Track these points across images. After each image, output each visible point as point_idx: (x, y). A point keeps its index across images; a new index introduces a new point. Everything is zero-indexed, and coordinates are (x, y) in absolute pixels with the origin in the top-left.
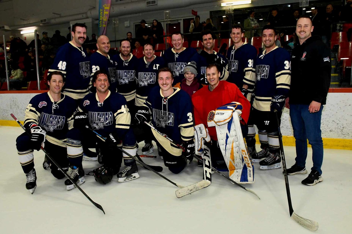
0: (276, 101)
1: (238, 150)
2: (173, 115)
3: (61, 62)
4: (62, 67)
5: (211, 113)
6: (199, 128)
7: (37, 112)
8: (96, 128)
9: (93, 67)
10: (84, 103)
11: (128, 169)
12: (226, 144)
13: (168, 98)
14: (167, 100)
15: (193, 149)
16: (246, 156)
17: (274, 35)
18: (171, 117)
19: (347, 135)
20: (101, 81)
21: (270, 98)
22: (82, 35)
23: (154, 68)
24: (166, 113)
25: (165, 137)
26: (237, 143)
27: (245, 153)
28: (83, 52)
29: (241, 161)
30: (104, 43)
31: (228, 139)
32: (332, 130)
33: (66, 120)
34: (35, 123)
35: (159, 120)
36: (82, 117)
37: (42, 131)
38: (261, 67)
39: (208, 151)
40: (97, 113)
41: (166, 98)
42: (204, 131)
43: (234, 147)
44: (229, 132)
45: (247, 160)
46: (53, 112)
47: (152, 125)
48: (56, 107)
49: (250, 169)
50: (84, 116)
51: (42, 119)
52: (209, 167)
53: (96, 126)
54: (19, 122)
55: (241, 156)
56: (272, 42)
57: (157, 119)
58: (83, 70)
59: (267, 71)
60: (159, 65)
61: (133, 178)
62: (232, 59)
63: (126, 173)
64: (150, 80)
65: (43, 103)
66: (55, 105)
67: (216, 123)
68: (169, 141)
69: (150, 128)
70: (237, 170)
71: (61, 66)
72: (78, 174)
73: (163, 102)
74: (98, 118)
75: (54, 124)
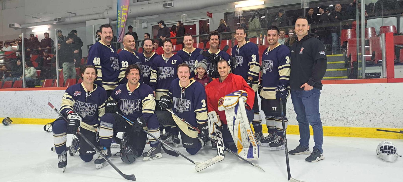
0: (279, 91)
1: (244, 130)
2: (190, 102)
3: (95, 58)
4: (97, 63)
5: (221, 99)
6: (212, 114)
7: (73, 100)
8: (126, 113)
9: (123, 62)
10: (116, 92)
11: (153, 150)
12: (234, 125)
13: (186, 88)
14: (185, 89)
15: (207, 131)
16: (251, 135)
17: (277, 35)
18: (188, 104)
19: (352, 123)
20: (133, 75)
21: (274, 88)
22: (108, 34)
23: (172, 63)
24: (184, 100)
25: (183, 121)
26: (243, 123)
27: (250, 132)
28: (112, 49)
29: (248, 141)
30: (130, 42)
31: (236, 121)
32: (337, 119)
33: (98, 107)
34: (72, 110)
35: (178, 106)
36: (112, 104)
37: (78, 117)
38: (266, 63)
39: (220, 133)
40: (128, 100)
41: (184, 88)
42: (216, 117)
43: (240, 128)
44: (236, 115)
45: (252, 139)
46: (86, 100)
47: (173, 111)
48: (89, 96)
49: (255, 148)
50: (115, 103)
51: (76, 106)
52: (222, 146)
53: (126, 112)
54: (56, 110)
55: (247, 135)
56: (275, 40)
57: (176, 106)
58: (113, 64)
59: (271, 65)
60: (176, 61)
61: (157, 157)
62: (237, 56)
63: (150, 153)
64: (169, 74)
65: (78, 92)
66: (88, 94)
67: (225, 107)
68: (187, 124)
69: (171, 113)
70: (245, 149)
71: (96, 61)
72: (107, 155)
73: (181, 91)
74: (128, 104)
75: (87, 111)
